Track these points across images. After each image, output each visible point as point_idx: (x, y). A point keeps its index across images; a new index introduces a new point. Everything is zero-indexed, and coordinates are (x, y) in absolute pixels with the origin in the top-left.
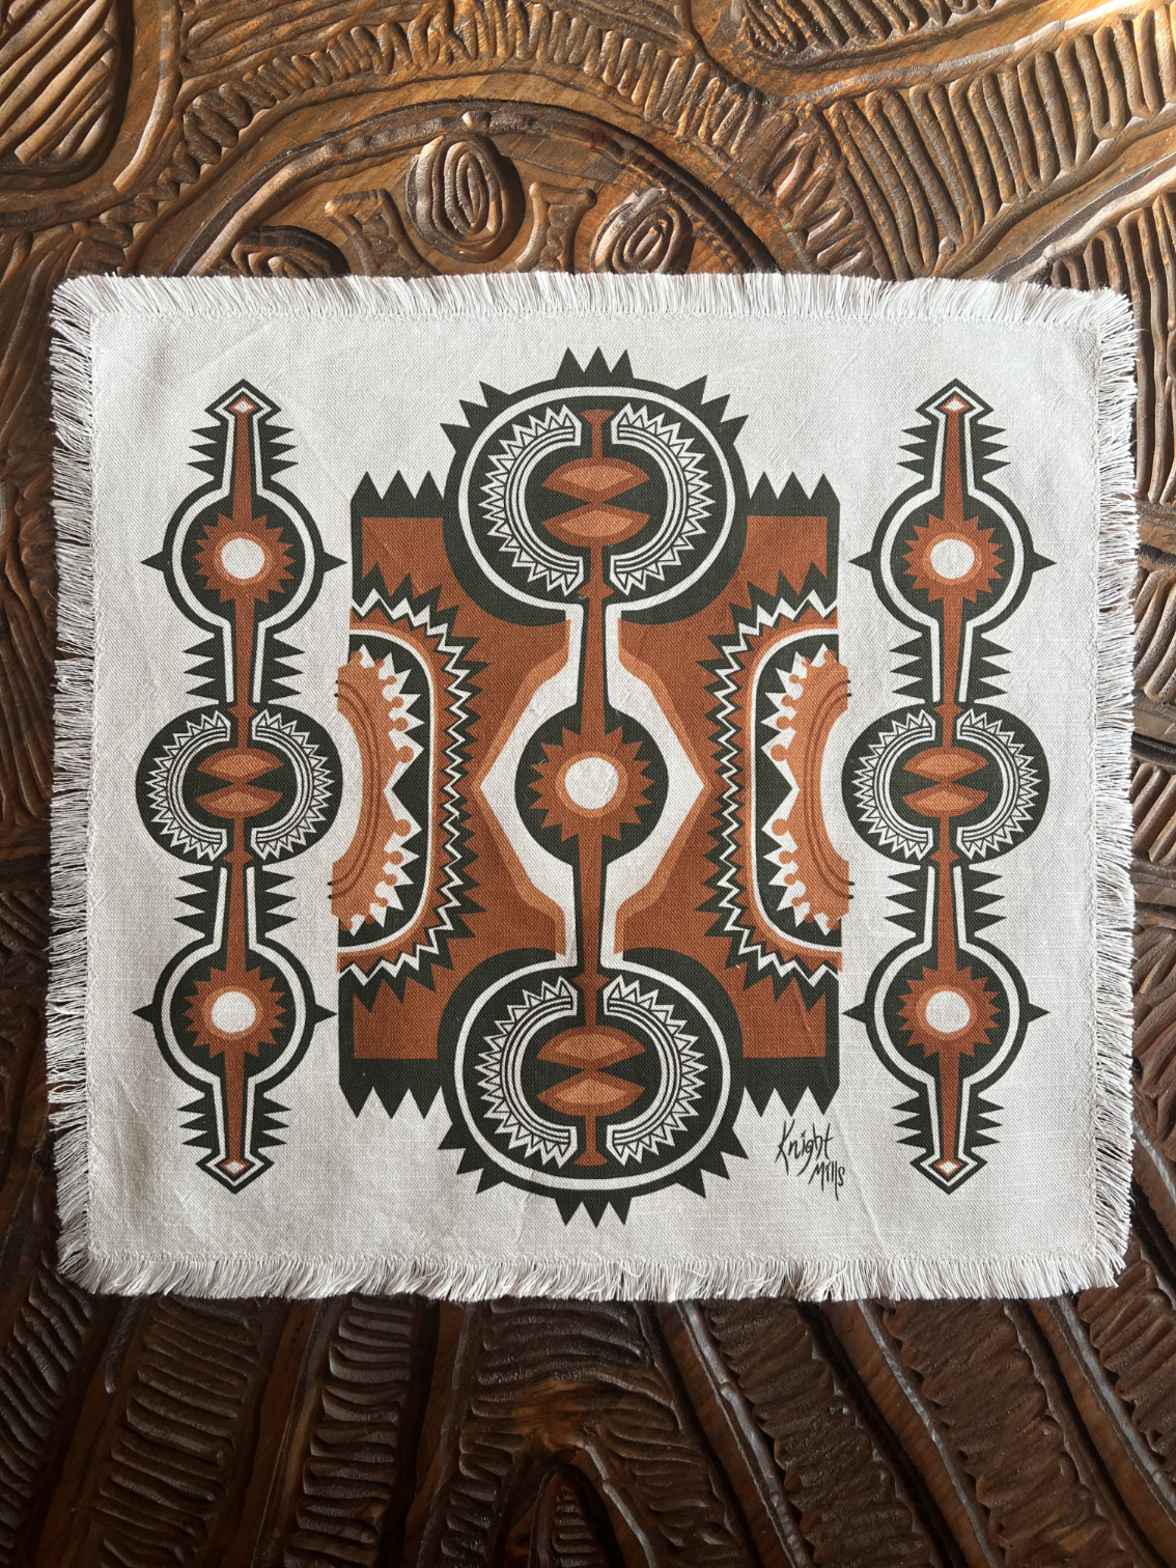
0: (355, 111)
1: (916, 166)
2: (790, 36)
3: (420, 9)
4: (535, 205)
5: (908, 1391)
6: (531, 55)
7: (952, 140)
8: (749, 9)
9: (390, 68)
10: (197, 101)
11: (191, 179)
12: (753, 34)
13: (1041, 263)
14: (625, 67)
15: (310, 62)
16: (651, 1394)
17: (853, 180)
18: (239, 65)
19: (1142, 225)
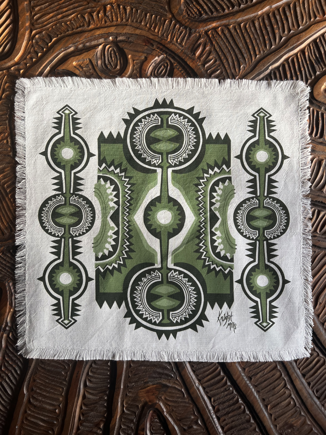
0: (80, 37)
1: (233, 46)
2: (197, 13)
3: (97, 9)
4: (130, 61)
5: (248, 382)
6: (127, 20)
7: (243, 39)
8: (186, 6)
9: (89, 26)
10: (37, 36)
11: (36, 58)
12: (188, 13)
13: (268, 71)
14: (153, 23)
15: (67, 25)
16: (177, 387)
17: (216, 51)
18: (48, 26)
19: (295, 60)
